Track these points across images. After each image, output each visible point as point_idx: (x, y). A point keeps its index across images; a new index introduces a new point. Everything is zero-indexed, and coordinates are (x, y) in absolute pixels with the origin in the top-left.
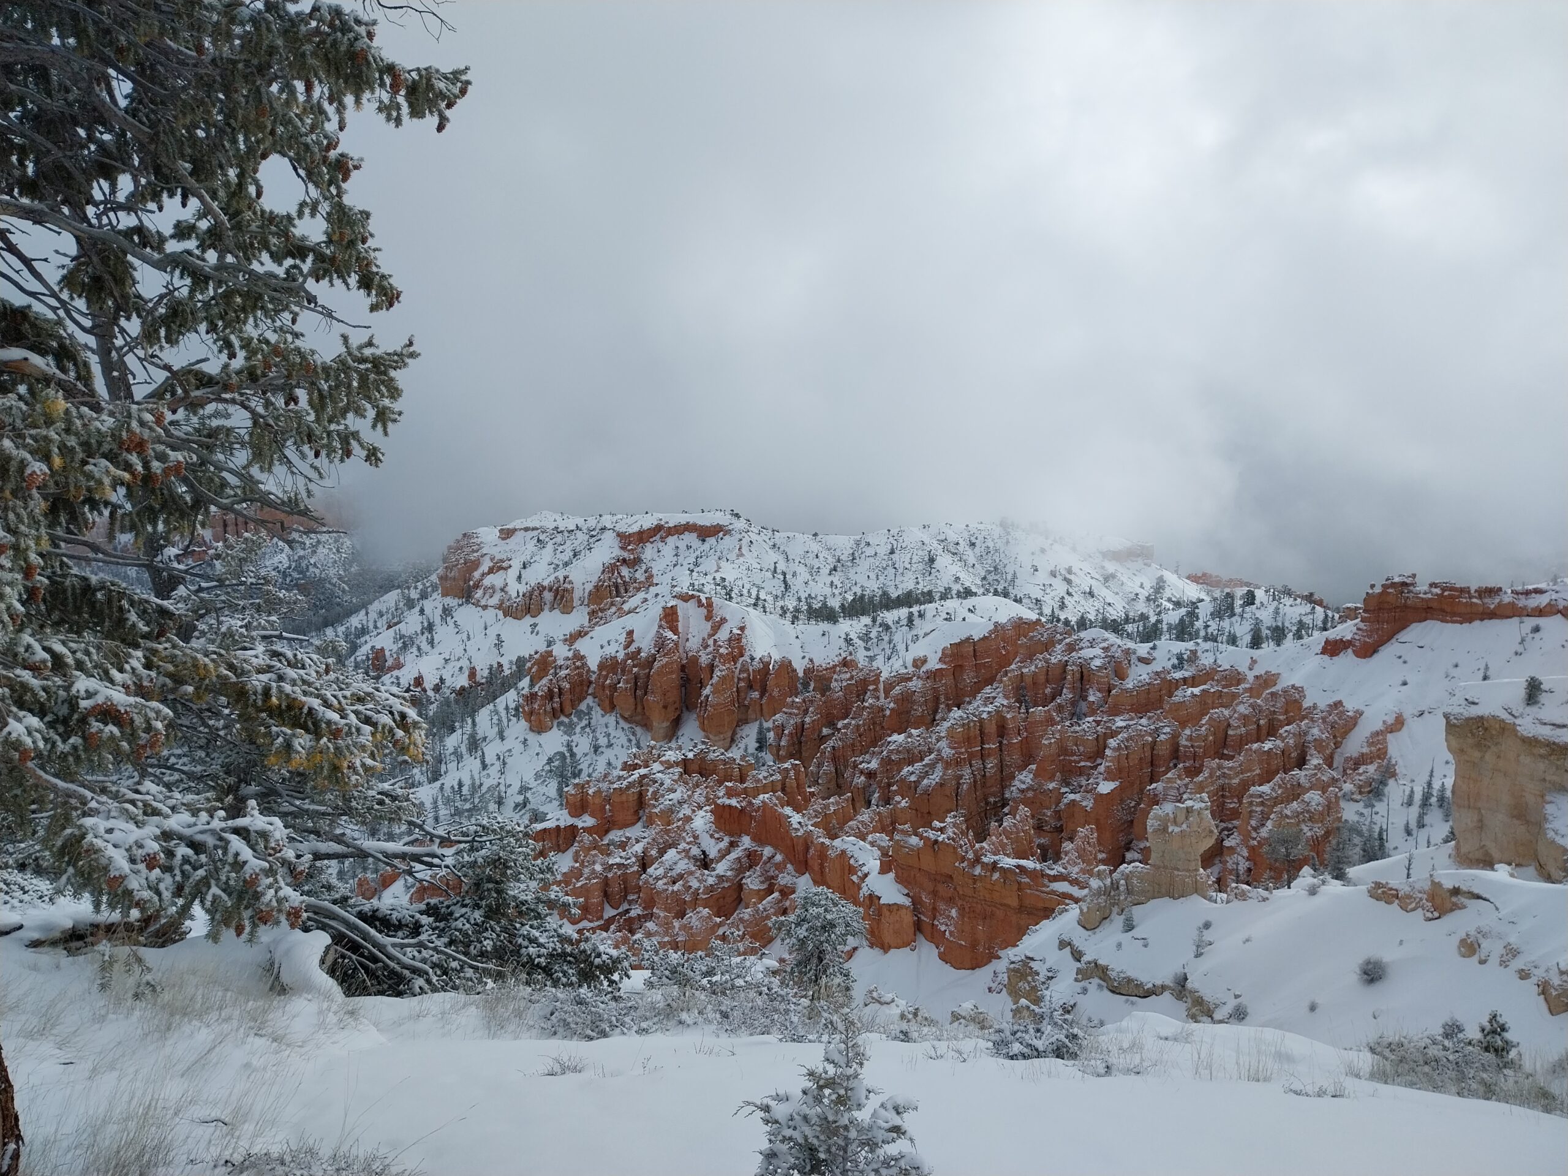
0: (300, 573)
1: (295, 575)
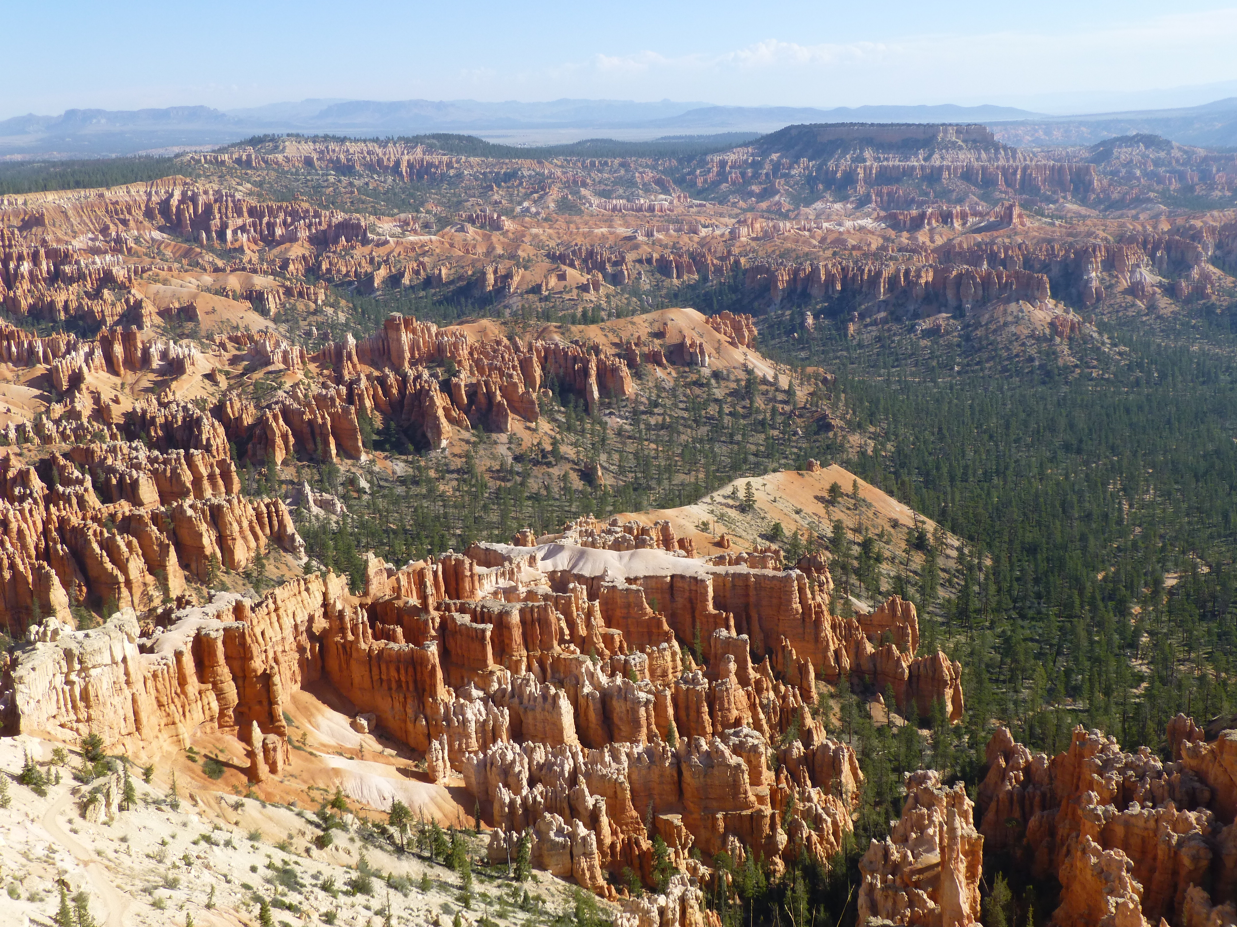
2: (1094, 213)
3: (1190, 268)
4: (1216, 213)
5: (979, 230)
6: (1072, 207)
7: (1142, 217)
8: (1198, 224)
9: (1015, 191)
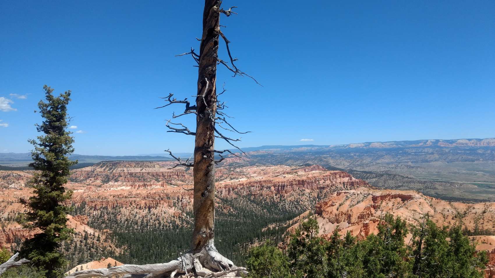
0: (297, 203)
1: (296, 203)
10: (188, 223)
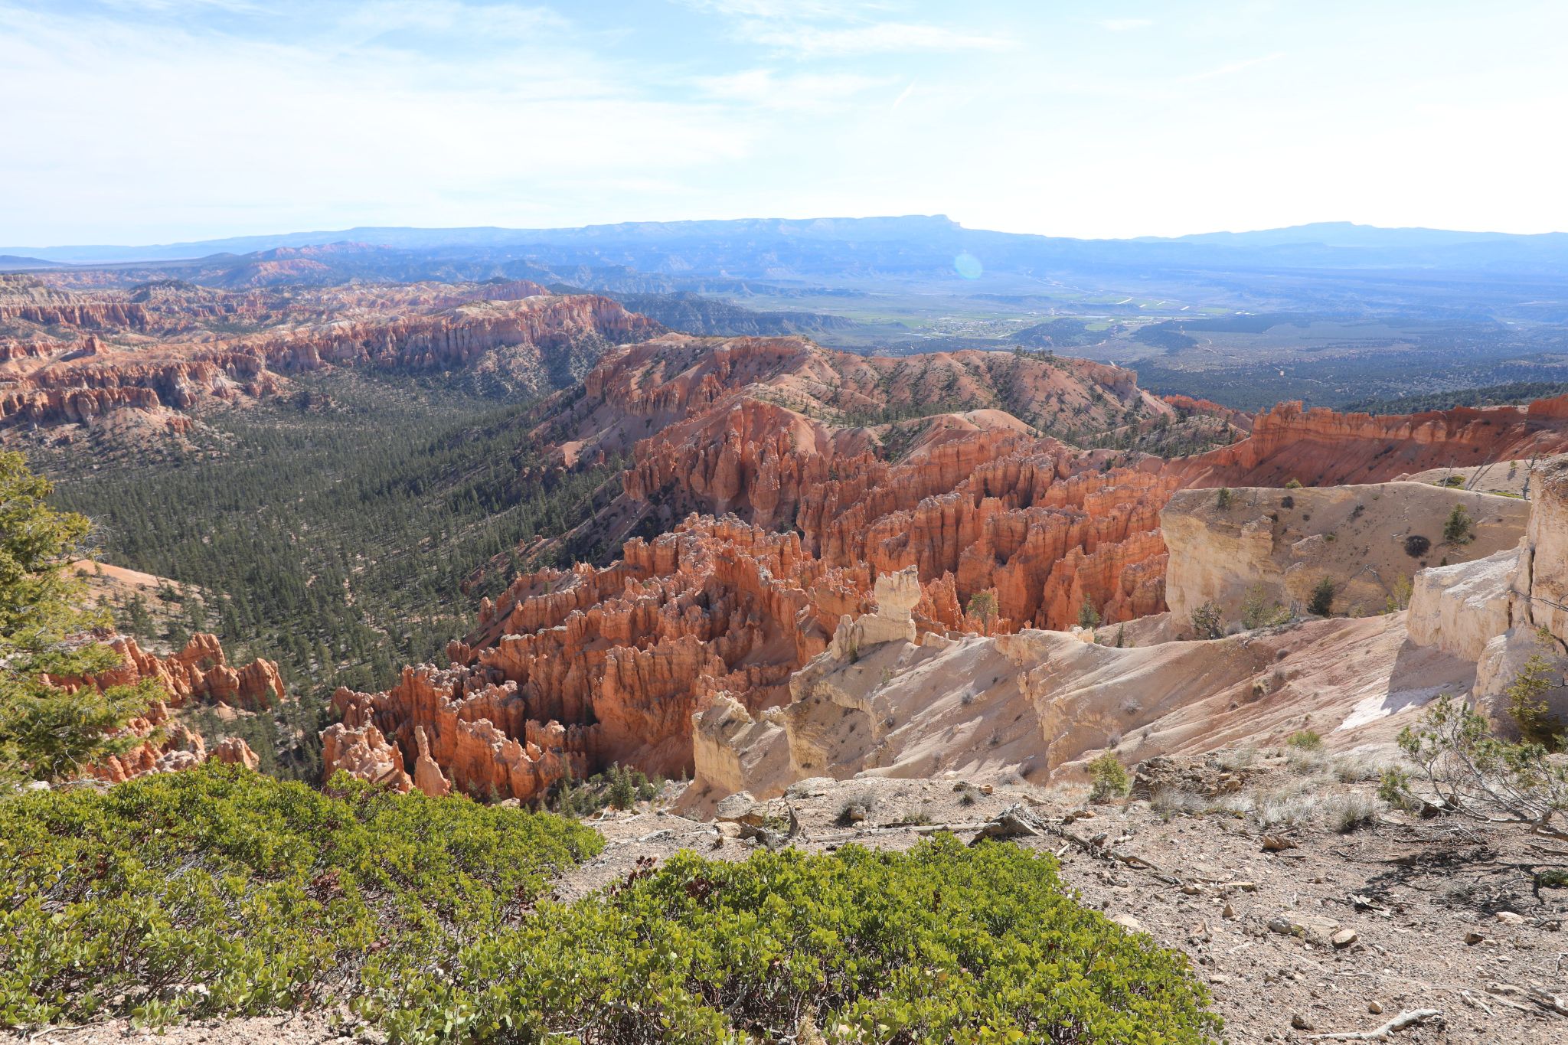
2: (154, 339)
3: (254, 374)
4: (254, 335)
5: (66, 359)
6: (133, 336)
7: (195, 340)
8: (249, 344)
9: (78, 326)
10: (219, 445)
